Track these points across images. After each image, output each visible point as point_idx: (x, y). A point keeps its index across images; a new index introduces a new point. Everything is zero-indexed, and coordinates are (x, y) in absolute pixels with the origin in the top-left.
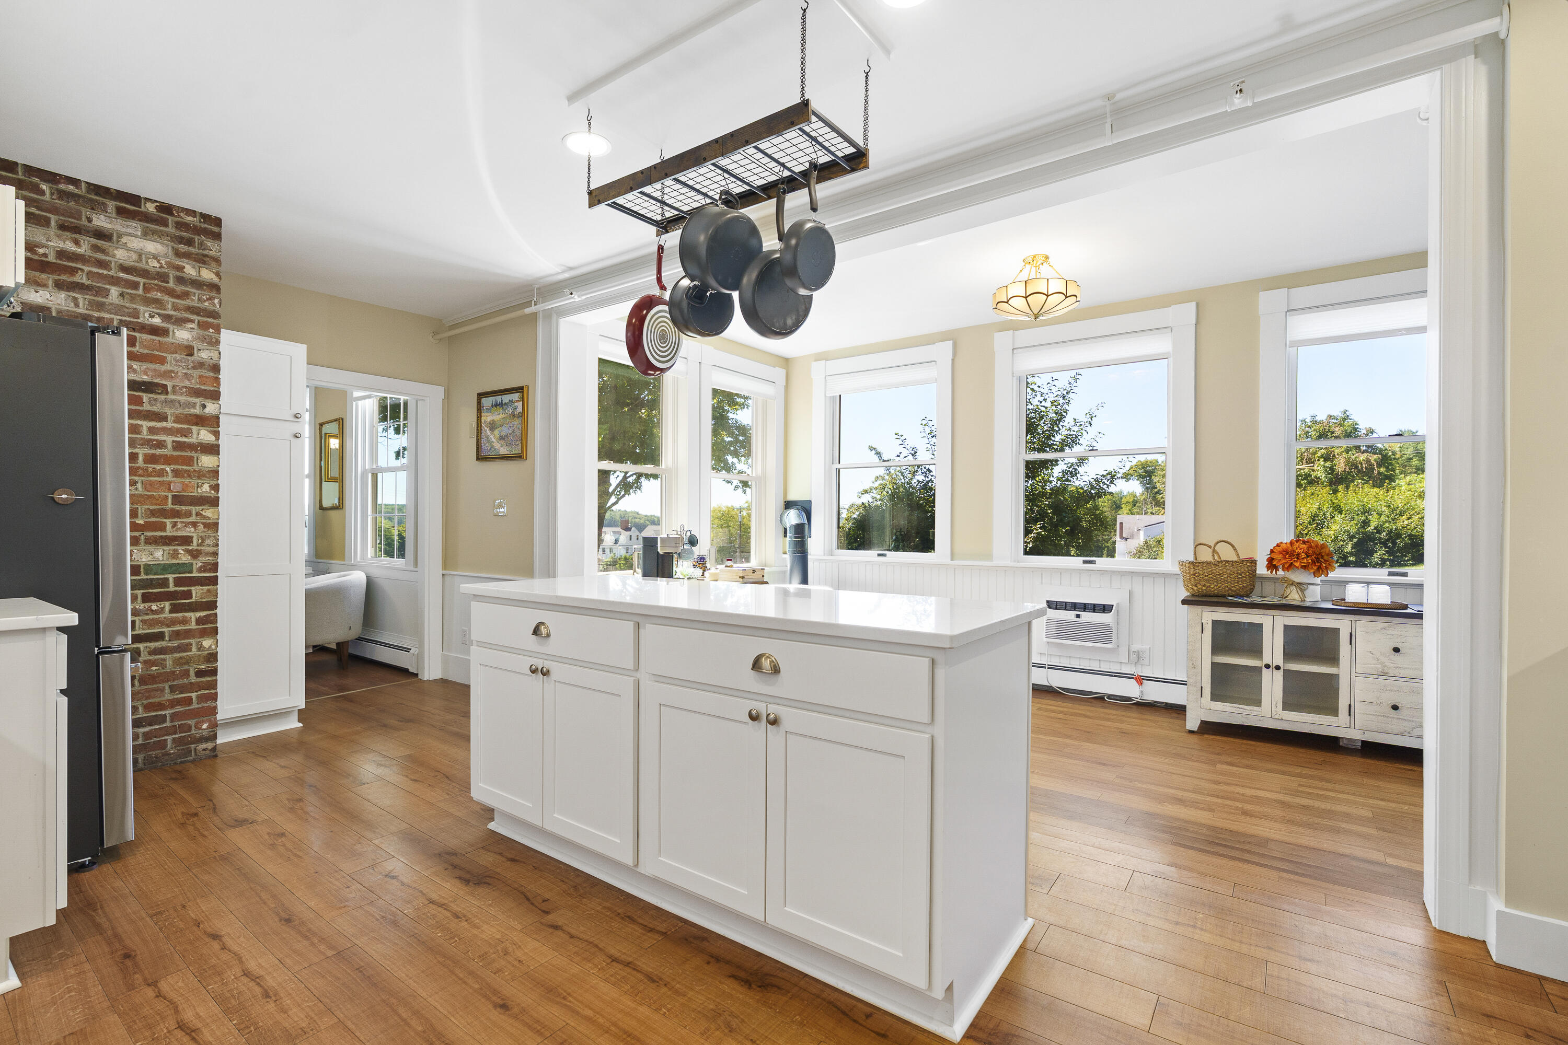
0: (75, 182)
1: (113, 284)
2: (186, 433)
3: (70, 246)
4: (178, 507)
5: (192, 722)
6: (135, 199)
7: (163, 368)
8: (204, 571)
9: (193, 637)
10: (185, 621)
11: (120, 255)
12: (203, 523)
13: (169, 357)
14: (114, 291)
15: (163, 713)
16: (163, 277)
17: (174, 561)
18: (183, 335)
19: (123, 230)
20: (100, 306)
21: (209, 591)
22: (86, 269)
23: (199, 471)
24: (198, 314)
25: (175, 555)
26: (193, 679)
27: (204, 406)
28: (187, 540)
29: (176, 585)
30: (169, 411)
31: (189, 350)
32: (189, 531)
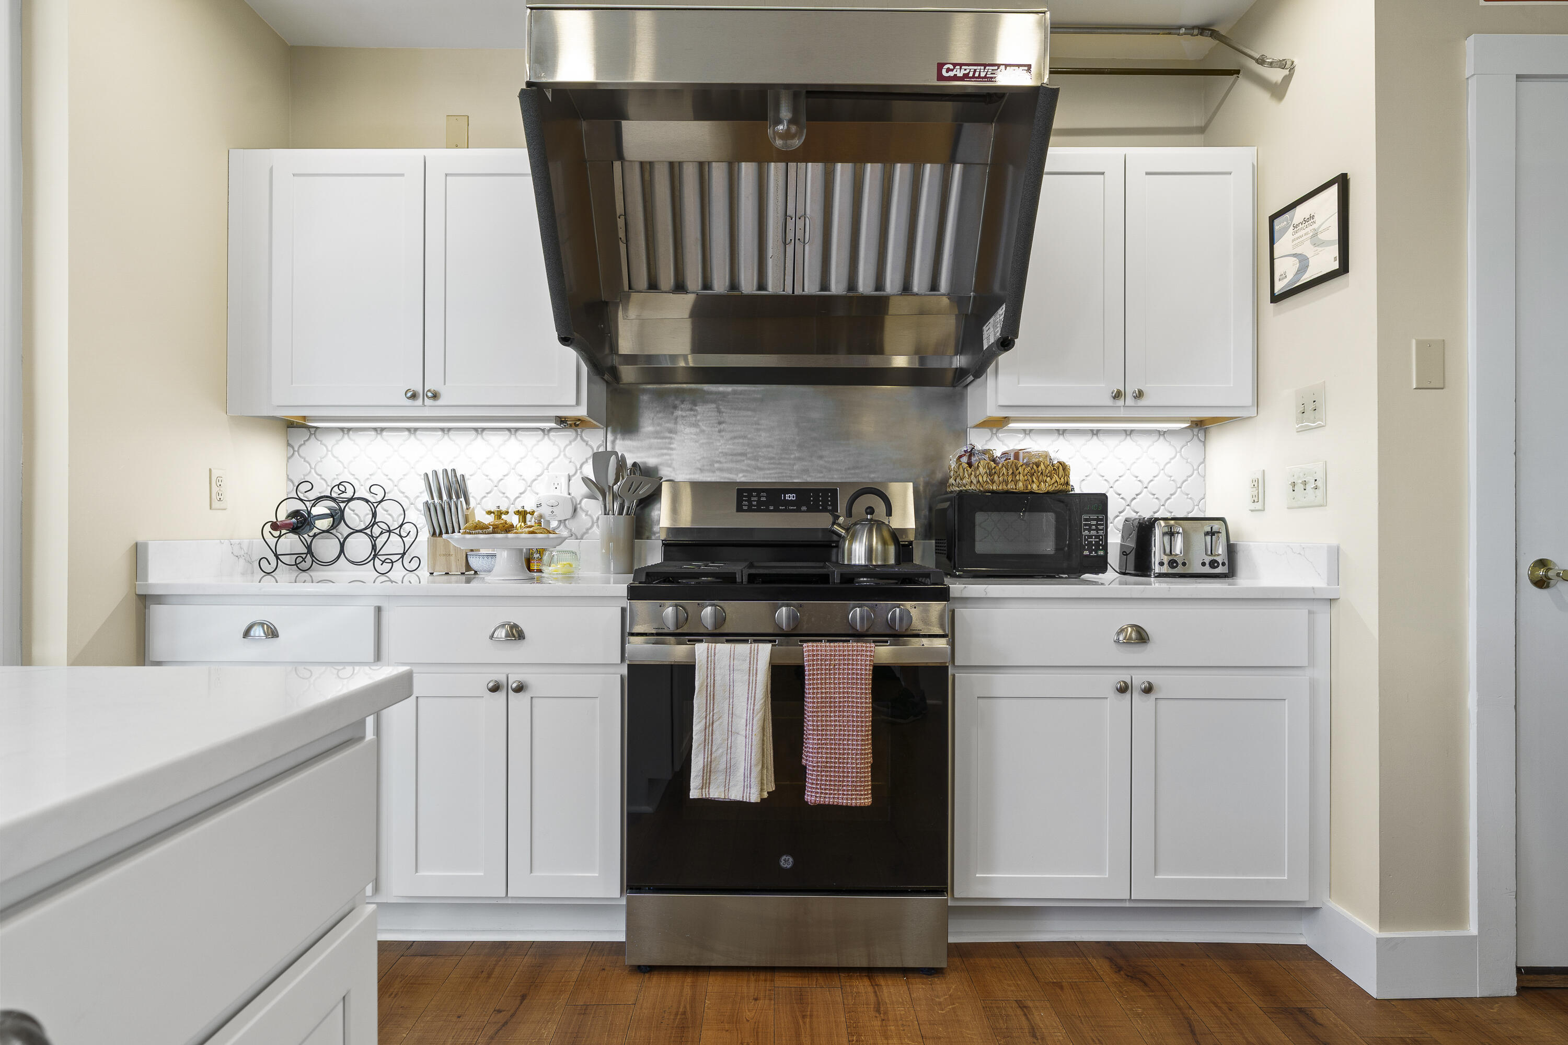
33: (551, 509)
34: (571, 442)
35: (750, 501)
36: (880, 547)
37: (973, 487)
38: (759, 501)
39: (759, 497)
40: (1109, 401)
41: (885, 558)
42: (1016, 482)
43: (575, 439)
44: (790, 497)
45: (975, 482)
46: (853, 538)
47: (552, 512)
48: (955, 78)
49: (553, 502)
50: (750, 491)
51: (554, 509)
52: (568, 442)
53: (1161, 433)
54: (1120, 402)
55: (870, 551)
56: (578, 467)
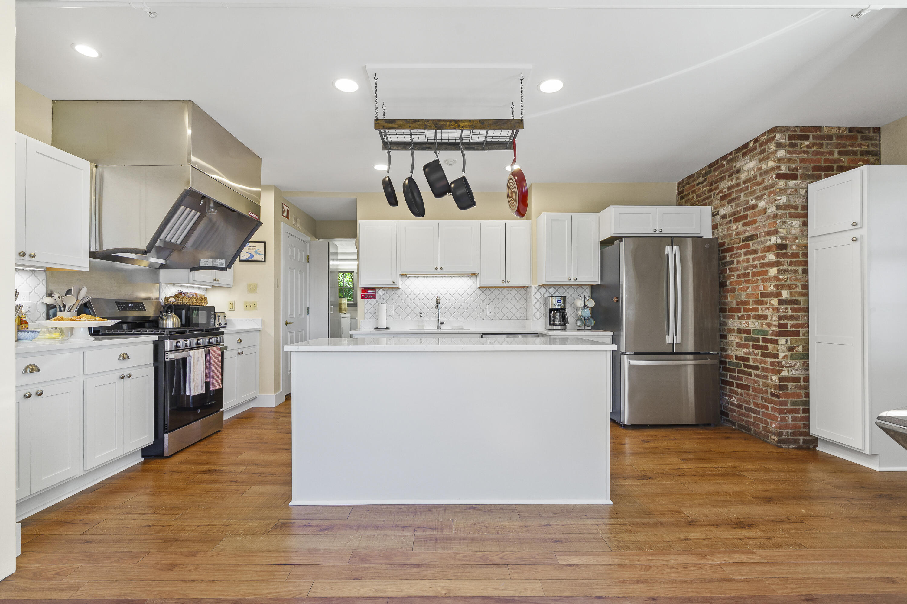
0: (731, 153)
1: (741, 192)
2: (764, 257)
3: (731, 183)
4: (763, 299)
5: (769, 420)
6: (746, 146)
7: (756, 226)
8: (772, 336)
9: (769, 373)
10: (765, 363)
11: (743, 176)
12: (772, 308)
13: (758, 218)
14: (742, 195)
15: (759, 410)
16: (755, 177)
17: (762, 329)
18: (762, 204)
19: (743, 163)
20: (737, 205)
21: (774, 347)
22: (734, 190)
23: (770, 278)
24: (767, 189)
25: (762, 325)
26: (769, 396)
27: (770, 240)
28: (765, 317)
29: (763, 342)
30: (759, 247)
31: (765, 210)
32: (766, 312)
33: (28, 309)
34: (29, 276)
35: (121, 307)
36: (177, 322)
37: (190, 304)
38: (123, 306)
39: (123, 305)
40: (213, 282)
41: (178, 326)
42: (202, 303)
43: (31, 275)
44: (130, 305)
45: (191, 302)
46: (167, 319)
47: (29, 310)
48: (250, 215)
49: (28, 306)
50: (120, 303)
51: (30, 309)
52: (28, 276)
53: (199, 288)
54: (215, 282)
55: (174, 324)
56: (33, 289)
